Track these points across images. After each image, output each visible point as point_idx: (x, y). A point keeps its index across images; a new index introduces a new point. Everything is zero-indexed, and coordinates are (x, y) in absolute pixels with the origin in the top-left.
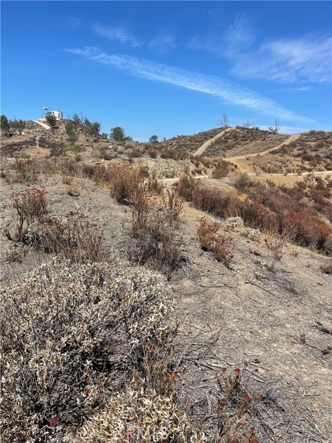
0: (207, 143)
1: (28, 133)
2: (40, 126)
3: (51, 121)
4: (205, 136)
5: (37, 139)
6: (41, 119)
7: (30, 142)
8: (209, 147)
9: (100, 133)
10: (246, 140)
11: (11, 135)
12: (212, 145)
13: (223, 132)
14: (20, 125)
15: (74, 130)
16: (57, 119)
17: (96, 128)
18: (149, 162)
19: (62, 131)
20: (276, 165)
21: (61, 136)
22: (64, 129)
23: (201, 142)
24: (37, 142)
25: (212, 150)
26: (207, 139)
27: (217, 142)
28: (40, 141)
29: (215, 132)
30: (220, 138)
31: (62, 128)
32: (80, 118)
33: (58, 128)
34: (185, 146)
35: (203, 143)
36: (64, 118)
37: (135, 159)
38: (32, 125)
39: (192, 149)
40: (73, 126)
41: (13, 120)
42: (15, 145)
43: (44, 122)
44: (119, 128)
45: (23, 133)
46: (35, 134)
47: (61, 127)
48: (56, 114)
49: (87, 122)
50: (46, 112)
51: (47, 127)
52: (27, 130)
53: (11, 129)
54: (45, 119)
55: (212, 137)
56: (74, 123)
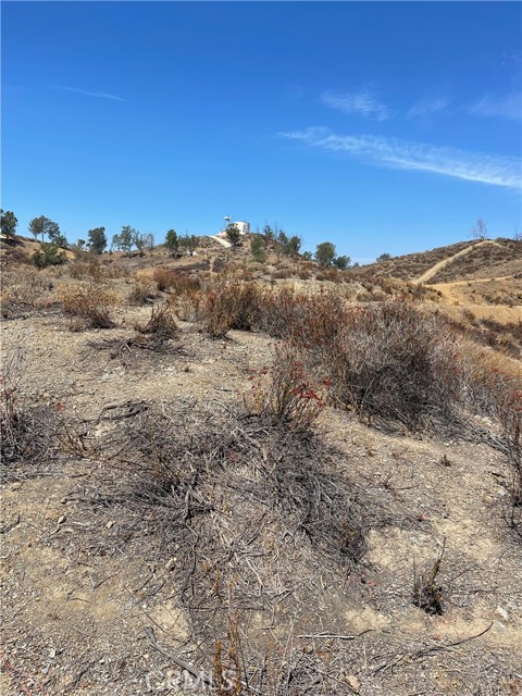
0: (441, 264)
1: (202, 252)
2: (218, 243)
3: (233, 235)
4: (441, 253)
5: (212, 261)
6: (220, 234)
7: (202, 265)
8: (442, 269)
9: (301, 252)
10: (500, 259)
11: (179, 256)
12: (448, 266)
13: (470, 248)
14: (192, 243)
15: (262, 248)
16: (241, 233)
17: (293, 245)
18: (296, 284)
19: (246, 249)
20: (511, 295)
21: (243, 257)
22: (250, 247)
23: (432, 263)
24: (211, 265)
25: (446, 273)
26: (442, 258)
27: (456, 262)
28: (215, 263)
29: (458, 248)
30: (461, 257)
31: (247, 246)
32: (273, 230)
33: (241, 245)
34: (407, 268)
35: (435, 264)
36: (251, 231)
37: (278, 281)
38: (208, 242)
39: (416, 273)
40: (262, 242)
41: (184, 236)
42: (183, 269)
43: (223, 238)
44: (328, 244)
45: (194, 253)
46: (210, 254)
47: (245, 244)
48: (240, 226)
49: (282, 236)
50: (228, 223)
51: (227, 244)
52: (200, 249)
53: (180, 248)
54: (225, 234)
55: (450, 255)
56: (264, 238)
